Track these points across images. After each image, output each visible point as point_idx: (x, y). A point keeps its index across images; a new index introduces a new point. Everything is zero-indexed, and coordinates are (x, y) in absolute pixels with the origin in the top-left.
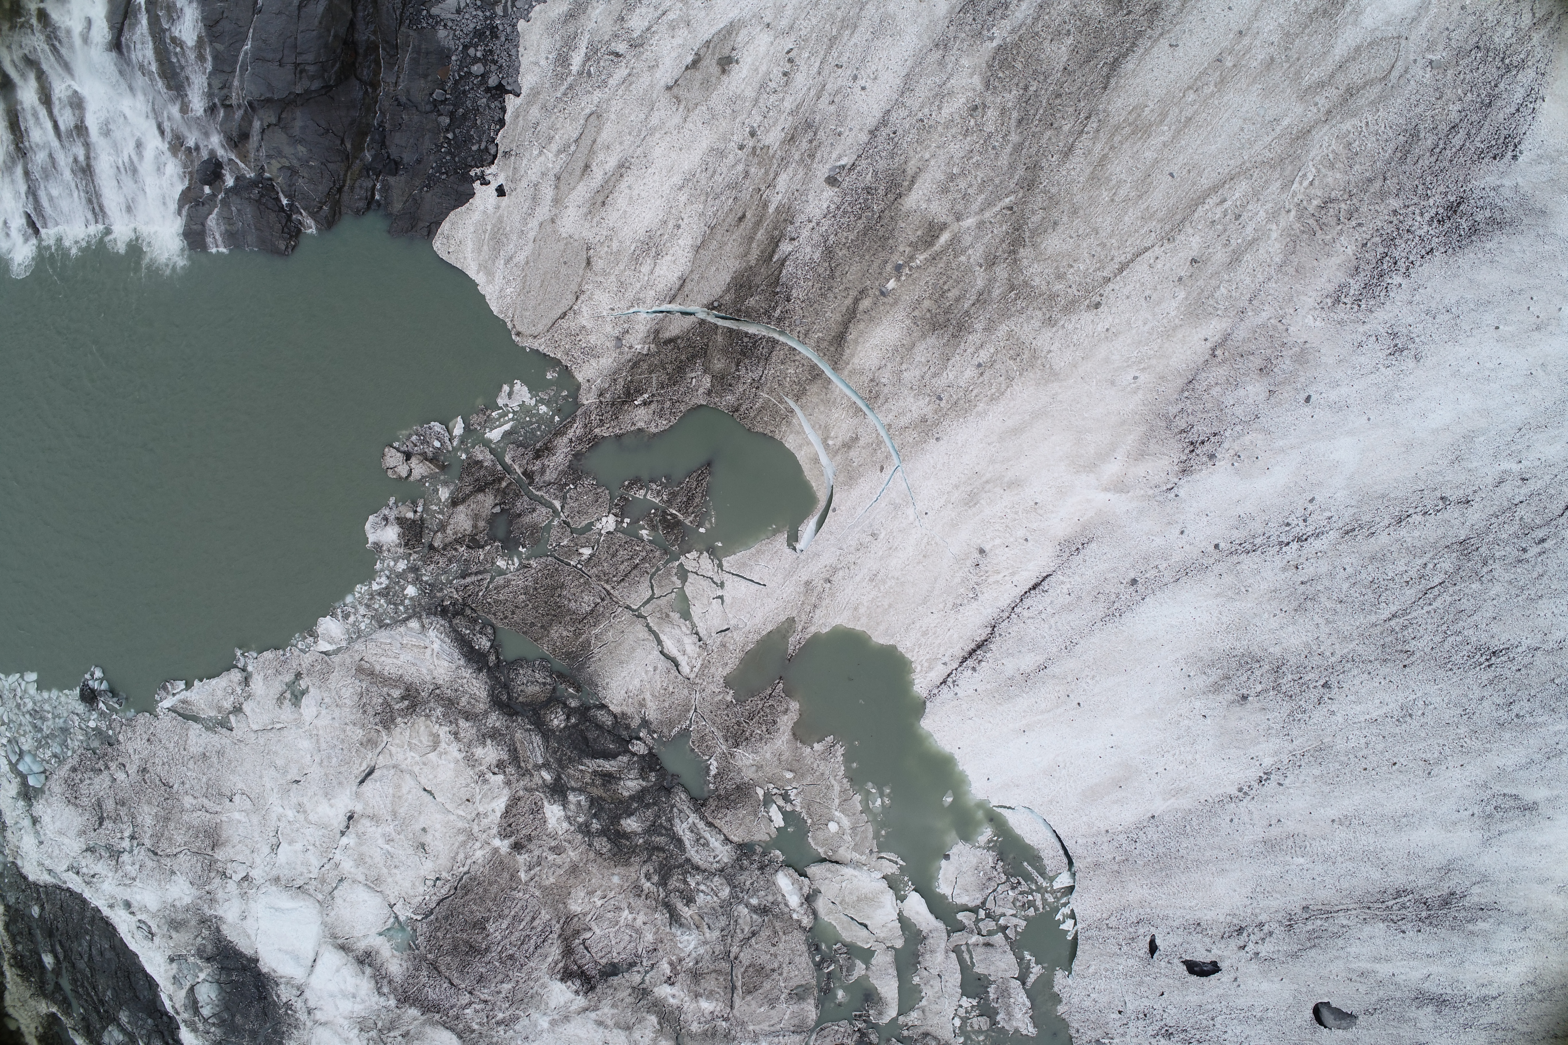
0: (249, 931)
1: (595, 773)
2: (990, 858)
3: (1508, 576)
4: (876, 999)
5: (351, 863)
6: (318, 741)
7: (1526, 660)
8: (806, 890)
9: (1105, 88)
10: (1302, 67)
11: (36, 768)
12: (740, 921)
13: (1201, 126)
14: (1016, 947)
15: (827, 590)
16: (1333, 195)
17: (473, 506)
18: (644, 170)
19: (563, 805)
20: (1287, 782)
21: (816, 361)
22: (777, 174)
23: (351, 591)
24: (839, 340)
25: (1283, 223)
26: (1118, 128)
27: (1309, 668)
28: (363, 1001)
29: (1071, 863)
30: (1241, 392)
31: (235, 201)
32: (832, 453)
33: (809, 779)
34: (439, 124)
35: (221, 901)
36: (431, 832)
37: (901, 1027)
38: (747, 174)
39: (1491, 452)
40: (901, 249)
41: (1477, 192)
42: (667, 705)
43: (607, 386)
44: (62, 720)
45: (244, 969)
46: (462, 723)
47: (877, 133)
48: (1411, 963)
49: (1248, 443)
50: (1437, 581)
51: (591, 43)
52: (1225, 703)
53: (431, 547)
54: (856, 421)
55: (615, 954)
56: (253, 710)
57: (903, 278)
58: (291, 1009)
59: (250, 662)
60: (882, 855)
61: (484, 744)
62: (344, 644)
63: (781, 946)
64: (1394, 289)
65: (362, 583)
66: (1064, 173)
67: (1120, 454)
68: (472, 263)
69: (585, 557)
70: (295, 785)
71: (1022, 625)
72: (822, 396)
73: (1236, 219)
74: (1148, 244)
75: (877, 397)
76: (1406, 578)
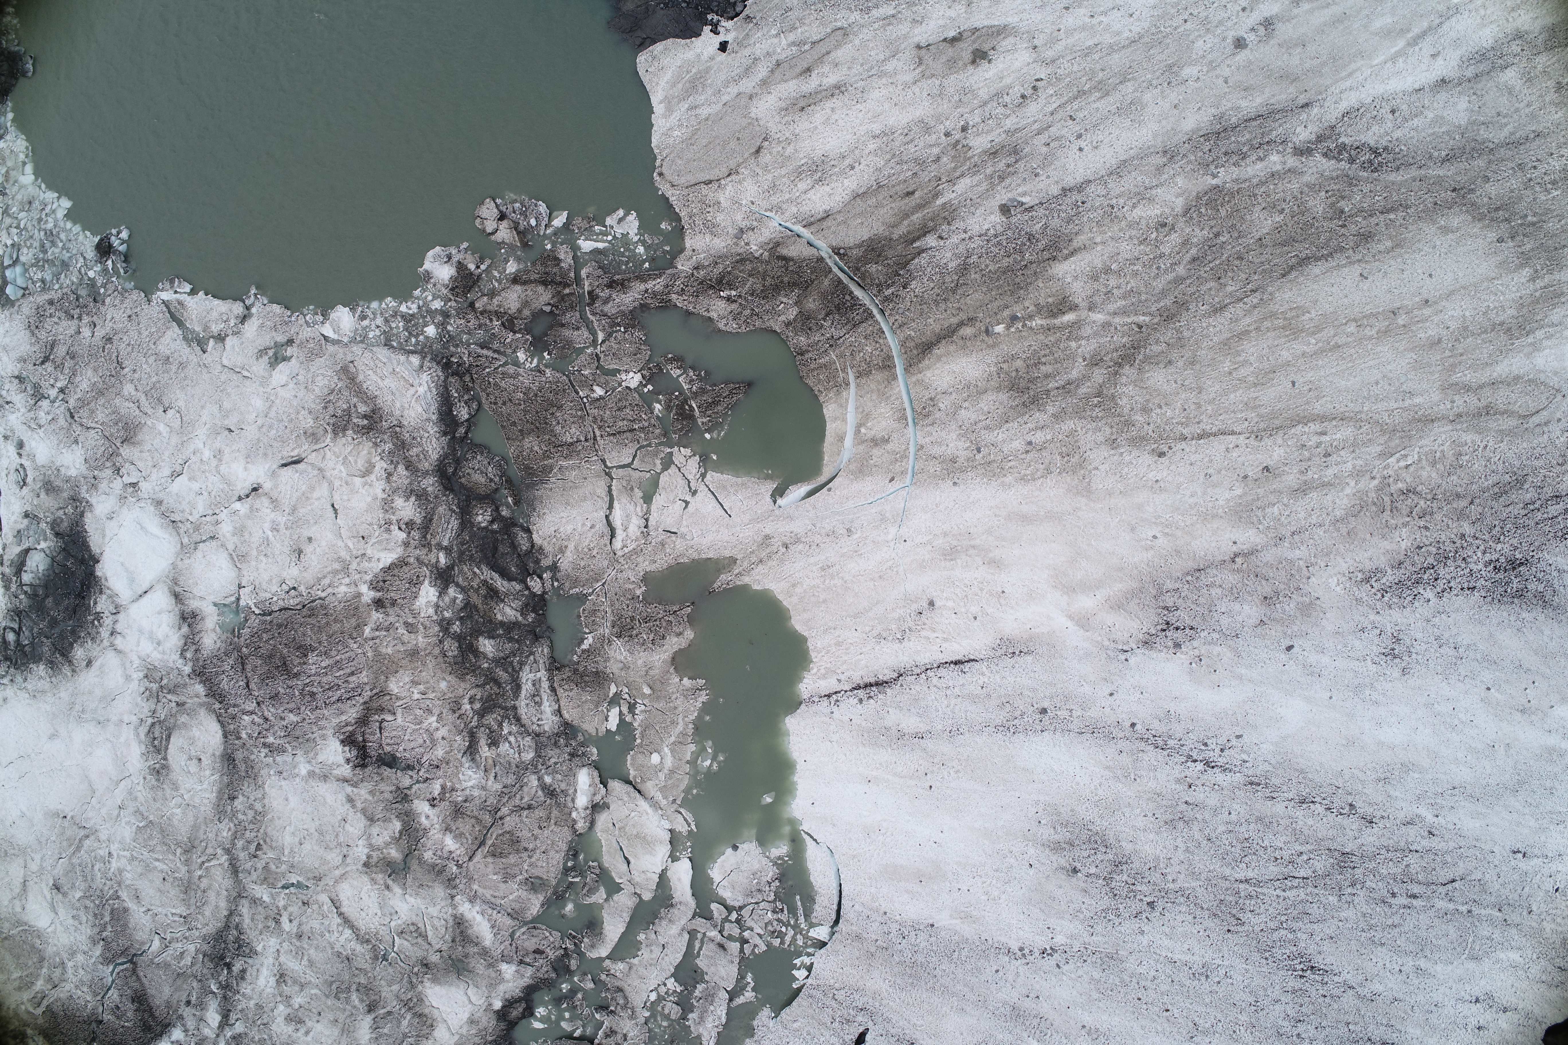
0: (107, 532)
1: (485, 583)
2: (771, 872)
3: (1365, 908)
4: (597, 931)
5: (231, 528)
6: (270, 407)
7: (1336, 992)
8: (598, 798)
9: (1284, 276)
10: (1460, 363)
11: (20, 282)
12: (525, 789)
13: (1344, 359)
14: (745, 963)
15: (780, 553)
16: (1419, 489)
17: (529, 293)
18: (854, 103)
19: (440, 593)
20: (1065, 968)
21: (895, 354)
22: (962, 175)
23: (381, 299)
24: (926, 348)
25: (1361, 485)
26: (1273, 315)
27: (1146, 880)
28: (164, 653)
29: (837, 922)
30: (1237, 607)
32: (859, 439)
33: (661, 705)
35: (100, 491)
36: (314, 544)
38: (938, 159)
39: (1418, 792)
40: (1027, 304)
41: (1543, 563)
42: (582, 563)
43: (707, 264)
44: (68, 255)
45: (83, 561)
46: (401, 469)
47: (1068, 193)
49: (1215, 653)
50: (1302, 873)
52: (1055, 865)
53: (472, 305)
54: (896, 425)
55: (401, 749)
56: (233, 347)
57: (1013, 330)
58: (99, 621)
59: (258, 304)
60: (682, 810)
61: (407, 499)
62: (346, 339)
63: (546, 832)
64: (1422, 600)
65: (394, 298)
66: (1204, 325)
67: (1101, 594)
68: (660, 92)
69: (595, 395)
70: (227, 432)
71: (926, 688)
72: (882, 387)
73: (1325, 456)
74: (1238, 429)
75: (927, 416)
76: (1277, 854)
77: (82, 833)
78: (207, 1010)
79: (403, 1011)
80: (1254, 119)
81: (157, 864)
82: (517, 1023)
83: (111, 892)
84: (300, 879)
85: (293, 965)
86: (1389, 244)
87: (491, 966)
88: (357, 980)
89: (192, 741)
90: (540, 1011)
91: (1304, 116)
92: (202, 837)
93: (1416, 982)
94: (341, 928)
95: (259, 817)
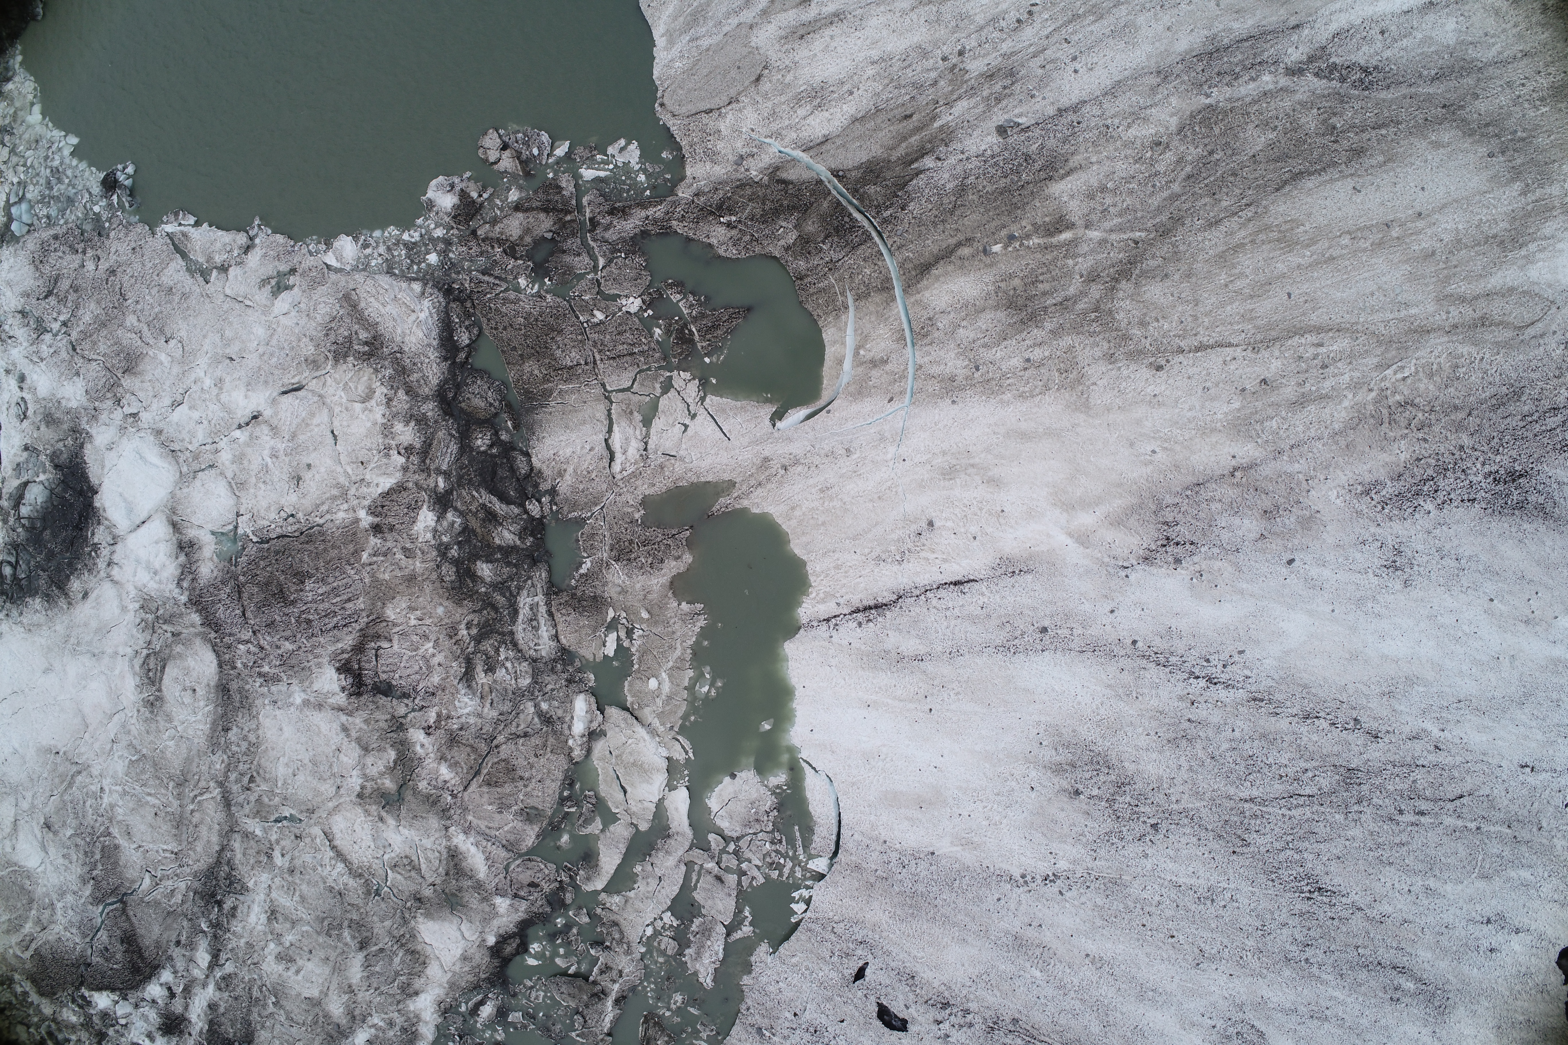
0: (107, 463)
1: (483, 506)
2: (769, 801)
3: (1372, 826)
4: (593, 863)
5: (230, 456)
6: (272, 335)
7: (1345, 914)
8: (595, 725)
9: (1277, 190)
10: (1454, 275)
11: (26, 218)
12: (522, 716)
13: (1339, 270)
14: (743, 897)
15: (779, 476)
16: (1417, 401)
17: (531, 220)
18: (853, 30)
19: (439, 518)
20: (1068, 895)
21: (893, 276)
22: (959, 98)
23: (383, 228)
24: (925, 269)
25: (1359, 398)
26: (1268, 228)
27: (1149, 801)
28: (160, 582)
29: (836, 853)
30: (1237, 521)
32: (858, 362)
33: (658, 630)
35: (101, 422)
36: (313, 471)
37: (598, 903)
38: (935, 83)
39: (1423, 706)
40: (1024, 223)
41: (1543, 476)
42: (581, 487)
43: (707, 190)
44: (74, 191)
45: (81, 493)
46: (401, 394)
47: (1064, 113)
49: (1216, 568)
50: (1308, 791)
52: (1057, 787)
53: (474, 233)
54: (894, 346)
55: (397, 676)
56: (236, 276)
57: (1010, 249)
58: (96, 552)
59: (261, 235)
60: (679, 737)
61: (407, 423)
62: (348, 268)
63: (542, 760)
64: (1422, 512)
65: (396, 226)
66: (1200, 239)
67: (1101, 511)
68: (662, 26)
69: (595, 320)
70: (228, 361)
71: (925, 610)
72: (880, 309)
73: (1322, 368)
74: (1234, 341)
75: (925, 336)
76: (1282, 772)
77: (75, 769)
78: (197, 950)
79: (395, 947)
80: (1246, 40)
81: (149, 798)
82: (510, 960)
83: (102, 828)
84: (293, 812)
85: (285, 901)
86: (1381, 158)
87: (485, 899)
88: (349, 916)
89: (187, 672)
90: (535, 947)
91: (1295, 37)
92: (195, 770)
93: (1426, 902)
94: (333, 862)
95: (253, 748)
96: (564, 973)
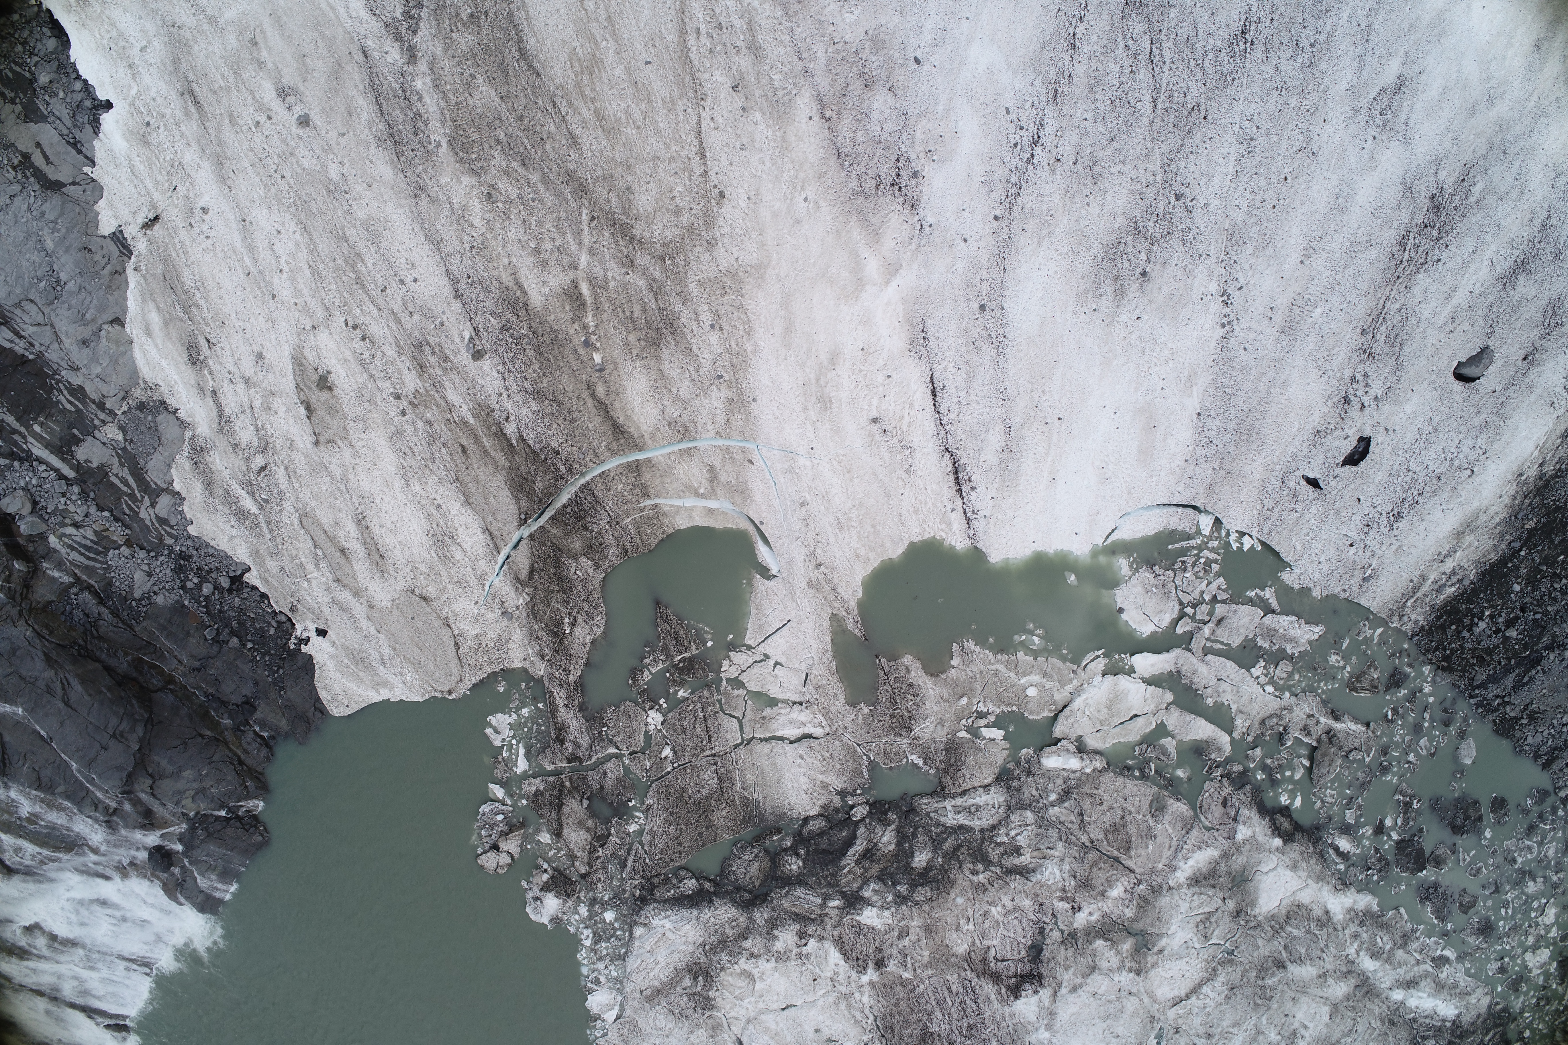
1: (858, 862)
4: (1204, 745)
7: (1268, 7)
8: (1072, 748)
9: (538, 75)
12: (1062, 819)
15: (826, 571)
17: (570, 821)
18: (374, 505)
19: (869, 905)
20: (1242, 281)
21: (624, 461)
22: (444, 398)
23: (578, 964)
24: (618, 430)
27: (1154, 203)
29: (1195, 508)
30: (875, 115)
31: (198, 853)
32: (711, 494)
34: (234, 648)
36: (822, 1027)
38: (429, 423)
40: (572, 331)
42: (838, 766)
43: (538, 647)
46: (746, 944)
47: (459, 293)
48: (1471, 270)
49: (923, 137)
50: (1147, 45)
51: (241, 484)
52: (1138, 294)
53: (583, 876)
54: (696, 459)
55: (1023, 941)
57: (598, 345)
61: (775, 938)
62: (619, 998)
63: (1106, 797)
65: (577, 952)
66: (589, 155)
67: (864, 251)
68: (368, 693)
71: (960, 425)
72: (658, 473)
73: (721, 29)
74: (695, 119)
75: (686, 429)
76: (1127, 71)
79: (1283, 934)
80: (380, 106)
82: (1295, 823)
84: (1153, 1036)
87: (1238, 849)
88: (1253, 980)
90: (1284, 800)
91: (376, 55)
94: (1202, 996)
96: (1310, 770)
